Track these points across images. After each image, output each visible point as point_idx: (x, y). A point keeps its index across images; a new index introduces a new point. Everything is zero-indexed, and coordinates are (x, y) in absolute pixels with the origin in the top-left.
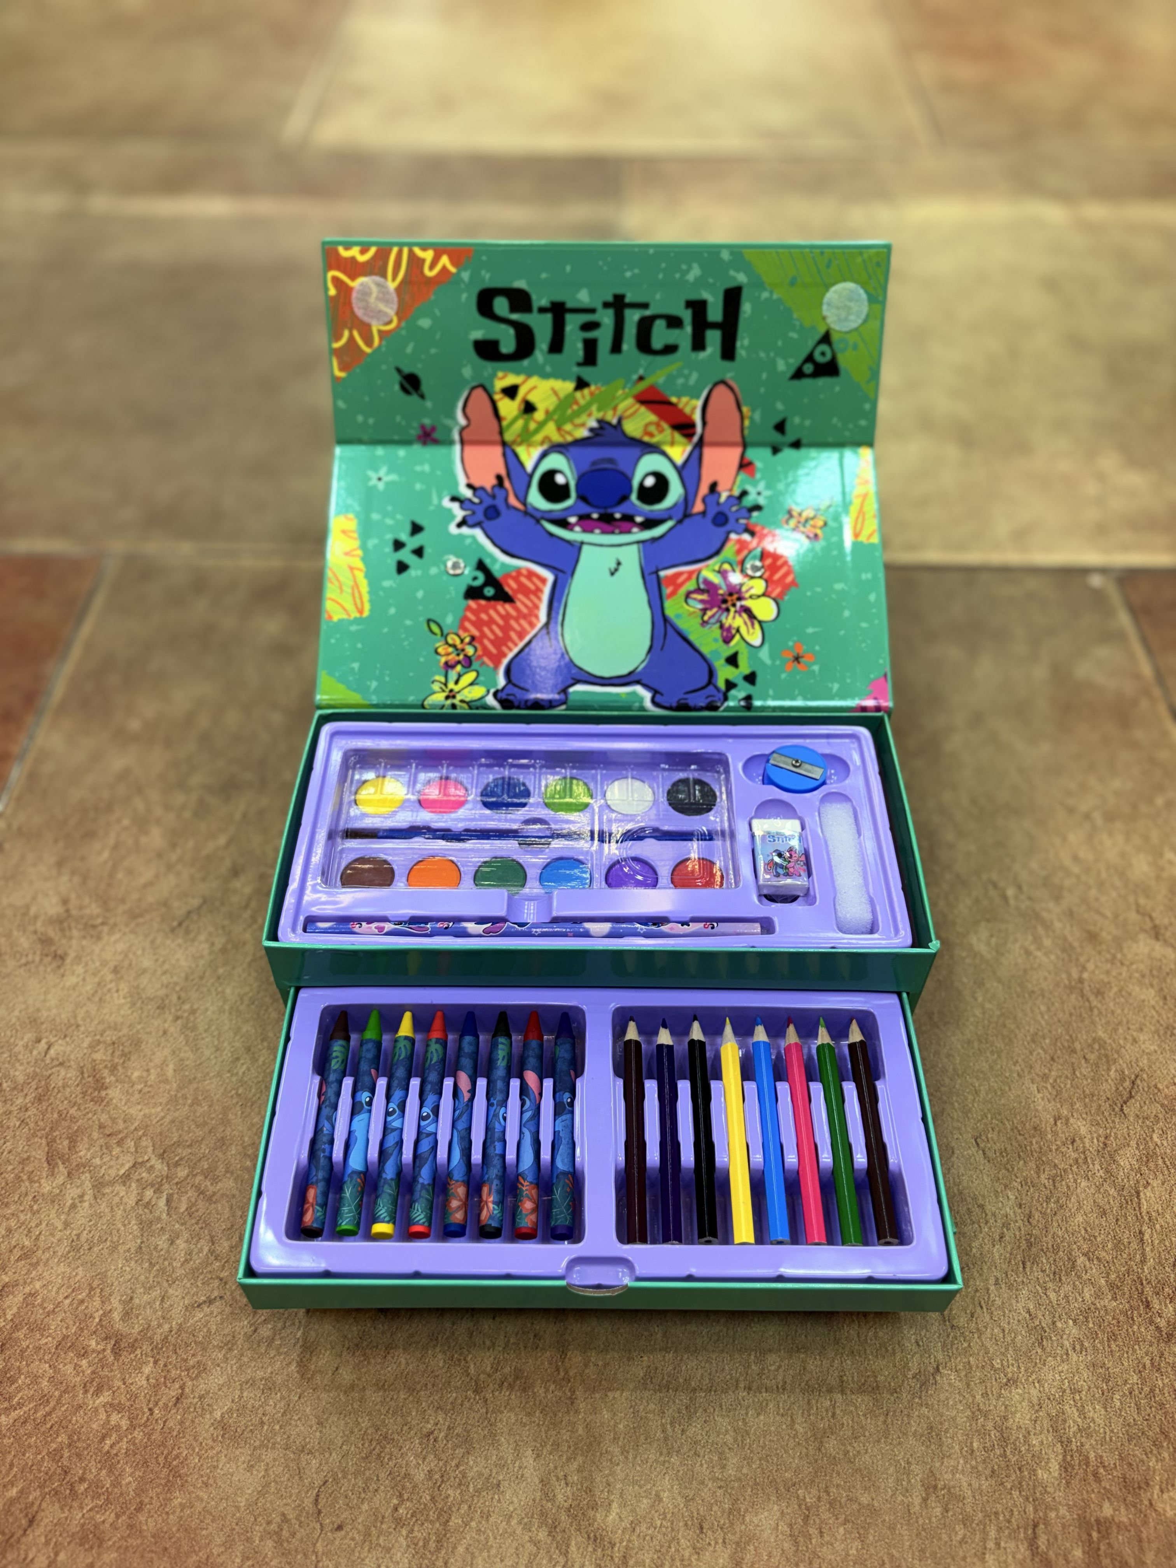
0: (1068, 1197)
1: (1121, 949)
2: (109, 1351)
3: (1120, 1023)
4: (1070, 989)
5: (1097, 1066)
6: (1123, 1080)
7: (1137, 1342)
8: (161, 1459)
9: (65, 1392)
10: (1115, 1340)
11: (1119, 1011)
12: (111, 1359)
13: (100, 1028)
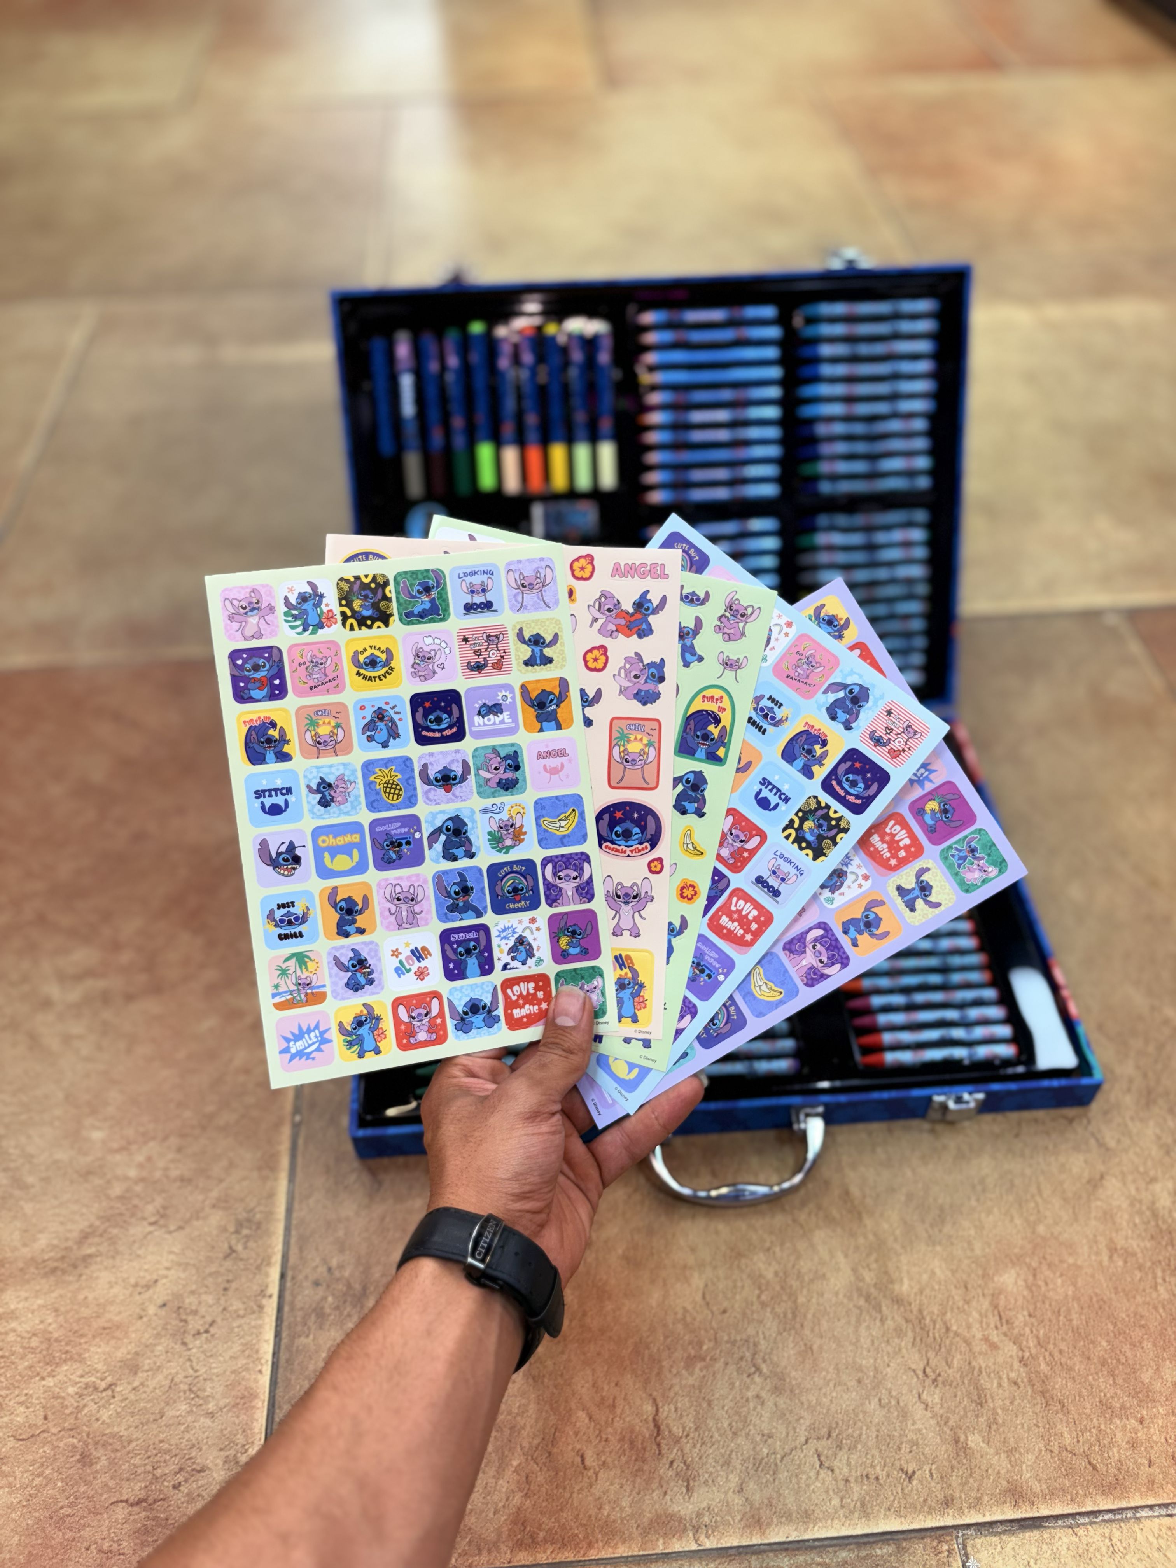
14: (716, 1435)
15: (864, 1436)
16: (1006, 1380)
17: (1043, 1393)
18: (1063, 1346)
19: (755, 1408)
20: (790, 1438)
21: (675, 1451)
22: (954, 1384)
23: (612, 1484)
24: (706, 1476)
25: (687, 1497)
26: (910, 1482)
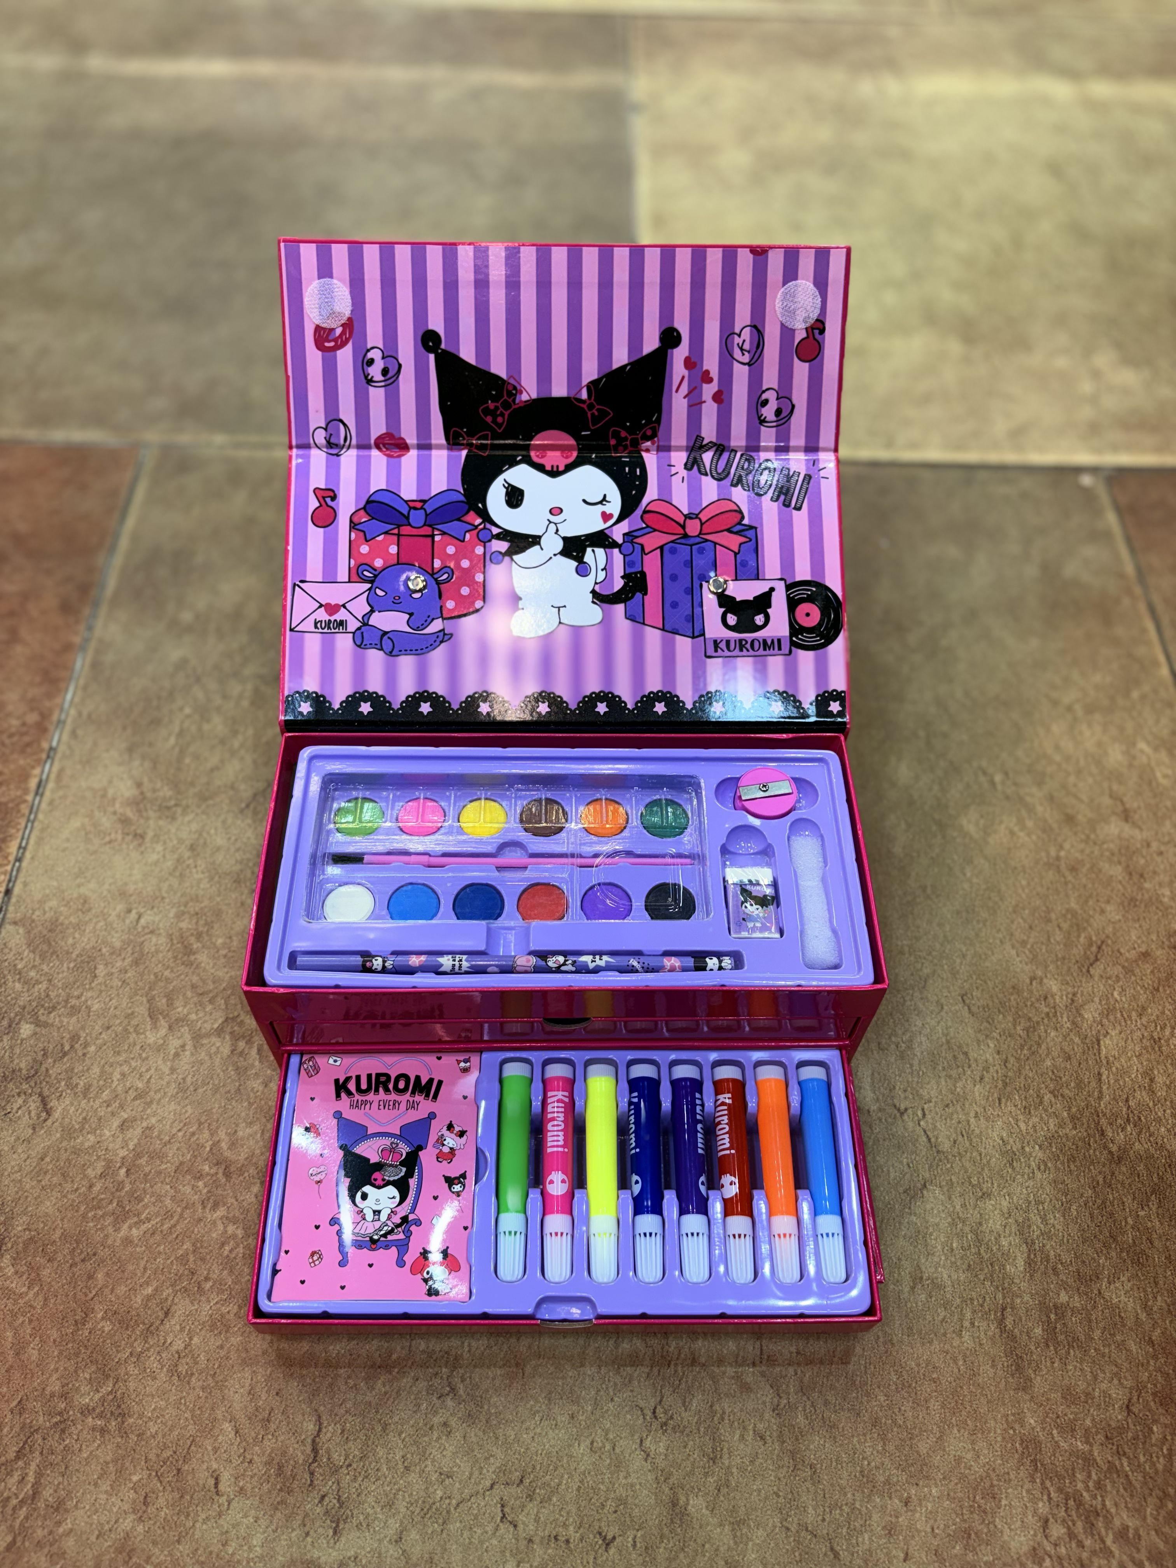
0: (1039, 1045)
1: (1094, 830)
2: (220, 1175)
3: (1091, 896)
4: (1048, 865)
5: (1069, 934)
6: (1091, 945)
7: (1092, 1163)
9: (186, 1208)
10: (1074, 1162)
11: (1090, 886)
12: (223, 1181)
13: (183, 900)
14: (384, 1468)
15: (563, 1487)
16: (751, 1433)
17: (793, 1454)
18: (831, 1398)
19: (439, 1438)
20: (473, 1481)
21: (330, 1483)
22: (687, 1430)
23: (246, 1516)
24: (361, 1517)
25: (332, 1541)
26: (606, 1551)
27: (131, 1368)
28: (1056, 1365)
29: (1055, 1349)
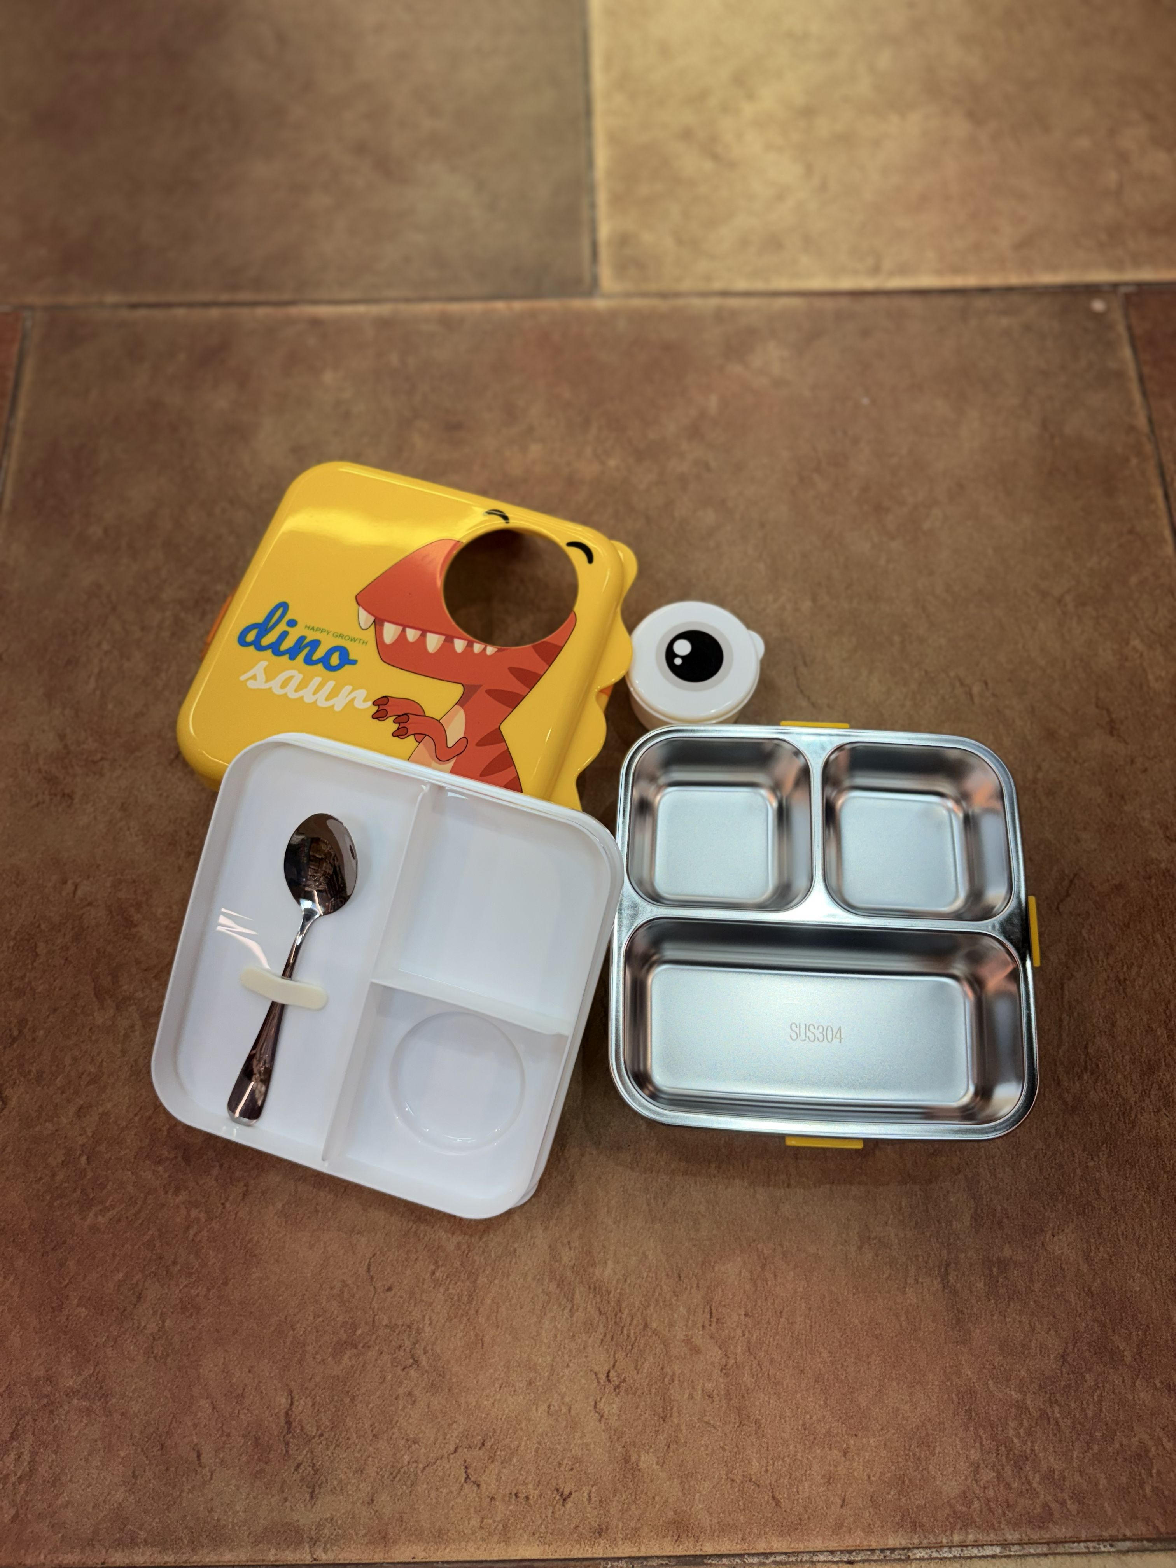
1: (1076, 746)
3: (1066, 823)
5: (1040, 864)
6: (1062, 878)
8: (238, 1244)
9: (149, 1193)
11: (1067, 811)
12: (183, 1164)
13: (119, 866)
27: (109, 1351)
28: (995, 1318)
29: (996, 1303)
